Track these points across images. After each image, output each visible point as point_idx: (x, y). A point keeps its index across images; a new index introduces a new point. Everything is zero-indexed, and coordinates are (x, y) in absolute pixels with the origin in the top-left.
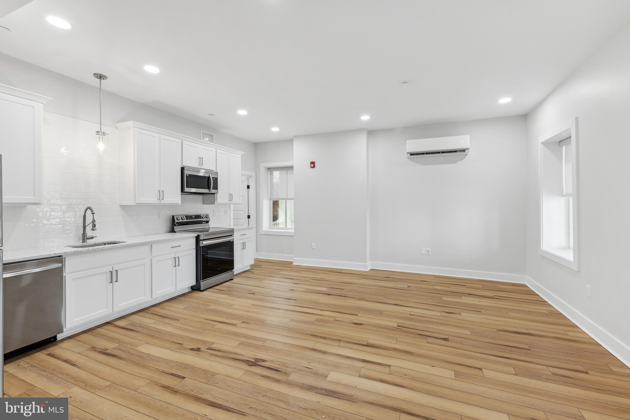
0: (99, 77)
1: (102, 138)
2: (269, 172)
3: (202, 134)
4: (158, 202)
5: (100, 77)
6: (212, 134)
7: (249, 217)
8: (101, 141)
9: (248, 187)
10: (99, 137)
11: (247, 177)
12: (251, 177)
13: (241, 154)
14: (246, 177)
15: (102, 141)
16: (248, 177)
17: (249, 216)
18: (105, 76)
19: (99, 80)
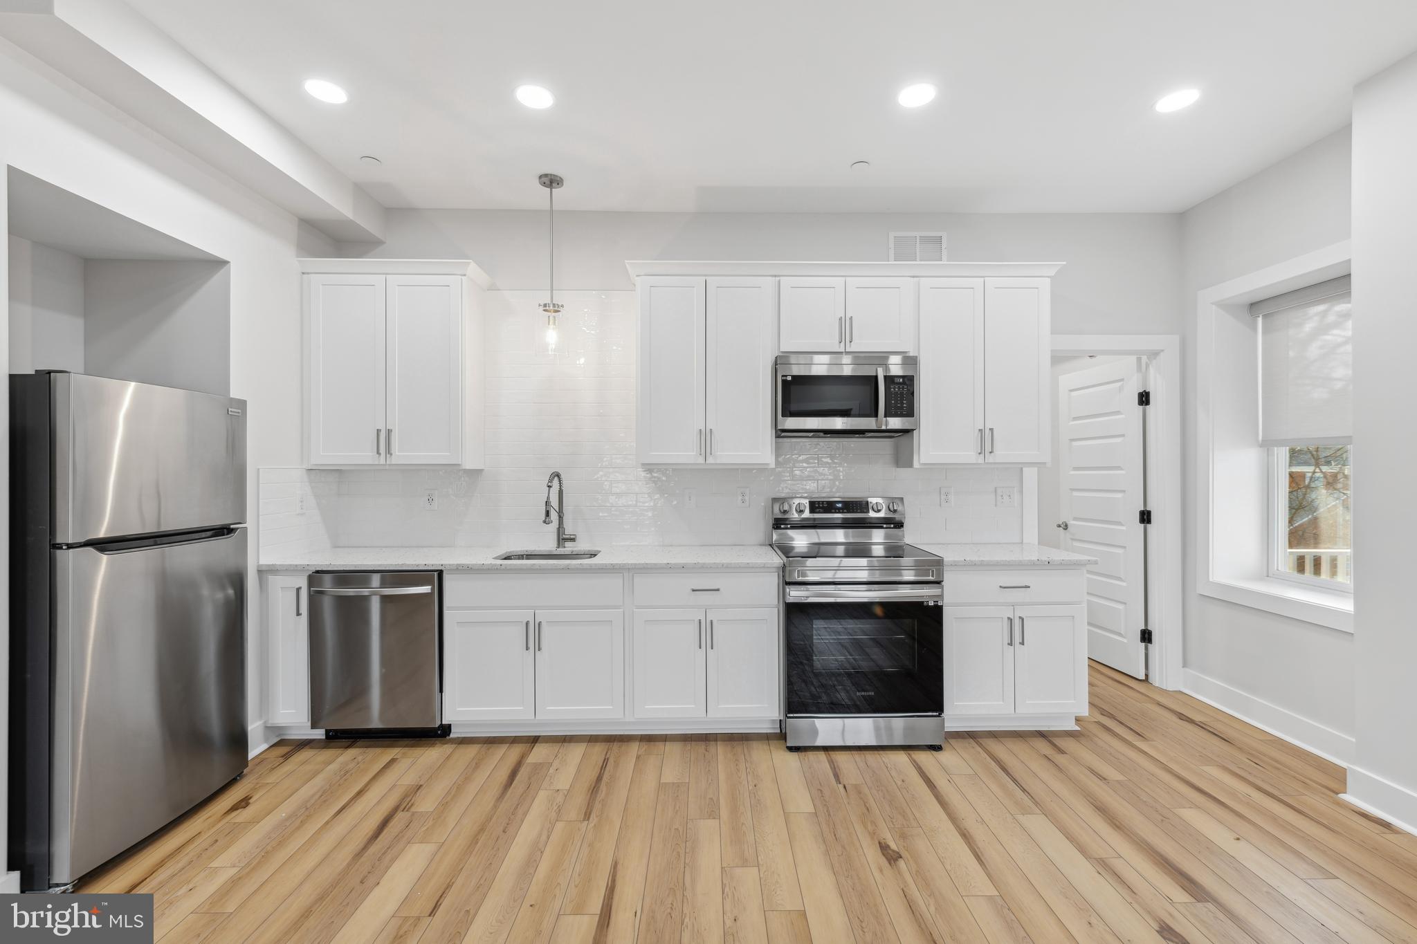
0: (548, 183)
1: (554, 317)
2: (1260, 320)
3: (892, 245)
4: (701, 460)
5: (551, 181)
6: (939, 234)
7: (1145, 517)
8: (552, 326)
9: (1144, 398)
10: (549, 317)
11: (1139, 360)
12: (1154, 354)
13: (1052, 272)
14: (1133, 359)
15: (554, 323)
16: (1144, 358)
17: (1149, 513)
18: (560, 178)
19: (549, 189)
